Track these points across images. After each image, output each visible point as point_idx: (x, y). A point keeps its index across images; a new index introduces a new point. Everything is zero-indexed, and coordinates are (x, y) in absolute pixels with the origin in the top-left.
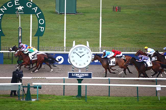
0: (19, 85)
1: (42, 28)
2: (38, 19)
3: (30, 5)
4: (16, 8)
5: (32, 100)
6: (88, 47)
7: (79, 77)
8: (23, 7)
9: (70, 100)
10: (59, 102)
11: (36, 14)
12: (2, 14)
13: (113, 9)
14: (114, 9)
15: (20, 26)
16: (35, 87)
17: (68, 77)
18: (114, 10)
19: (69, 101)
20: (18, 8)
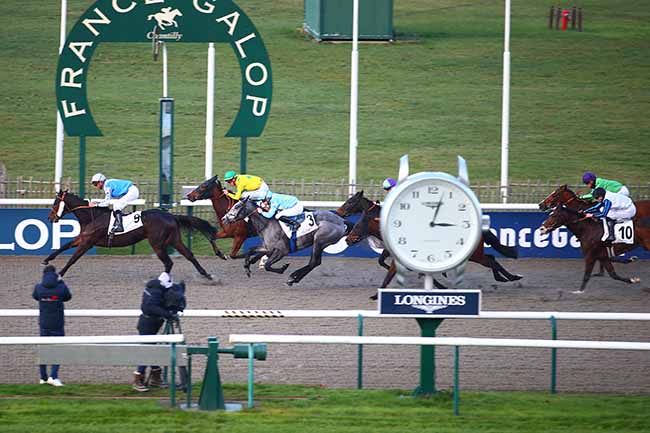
0: (174, 344)
1: (260, 103)
2: (244, 64)
3: (207, 4)
4: (150, 17)
5: (227, 405)
6: (462, 181)
7: (424, 312)
8: (177, 12)
9: (387, 410)
10: (339, 416)
11: (232, 40)
12: (90, 44)
13: (548, 20)
14: (554, 20)
15: (165, 95)
16: (240, 354)
17: (376, 309)
18: (554, 25)
19: (385, 414)
20: (159, 17)
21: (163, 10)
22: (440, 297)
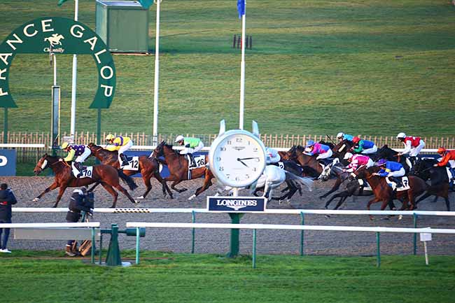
0: (94, 228)
1: (109, 89)
3: (78, 32)
4: (46, 39)
5: (123, 263)
6: (256, 135)
7: (233, 209)
8: (61, 37)
11: (93, 53)
12: (11, 54)
13: (233, 43)
14: (237, 43)
16: (130, 233)
17: (206, 208)
18: (236, 46)
20: (50, 39)
21: (53, 35)
22: (243, 201)
